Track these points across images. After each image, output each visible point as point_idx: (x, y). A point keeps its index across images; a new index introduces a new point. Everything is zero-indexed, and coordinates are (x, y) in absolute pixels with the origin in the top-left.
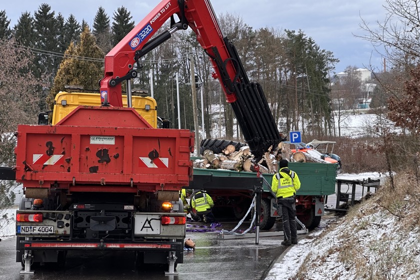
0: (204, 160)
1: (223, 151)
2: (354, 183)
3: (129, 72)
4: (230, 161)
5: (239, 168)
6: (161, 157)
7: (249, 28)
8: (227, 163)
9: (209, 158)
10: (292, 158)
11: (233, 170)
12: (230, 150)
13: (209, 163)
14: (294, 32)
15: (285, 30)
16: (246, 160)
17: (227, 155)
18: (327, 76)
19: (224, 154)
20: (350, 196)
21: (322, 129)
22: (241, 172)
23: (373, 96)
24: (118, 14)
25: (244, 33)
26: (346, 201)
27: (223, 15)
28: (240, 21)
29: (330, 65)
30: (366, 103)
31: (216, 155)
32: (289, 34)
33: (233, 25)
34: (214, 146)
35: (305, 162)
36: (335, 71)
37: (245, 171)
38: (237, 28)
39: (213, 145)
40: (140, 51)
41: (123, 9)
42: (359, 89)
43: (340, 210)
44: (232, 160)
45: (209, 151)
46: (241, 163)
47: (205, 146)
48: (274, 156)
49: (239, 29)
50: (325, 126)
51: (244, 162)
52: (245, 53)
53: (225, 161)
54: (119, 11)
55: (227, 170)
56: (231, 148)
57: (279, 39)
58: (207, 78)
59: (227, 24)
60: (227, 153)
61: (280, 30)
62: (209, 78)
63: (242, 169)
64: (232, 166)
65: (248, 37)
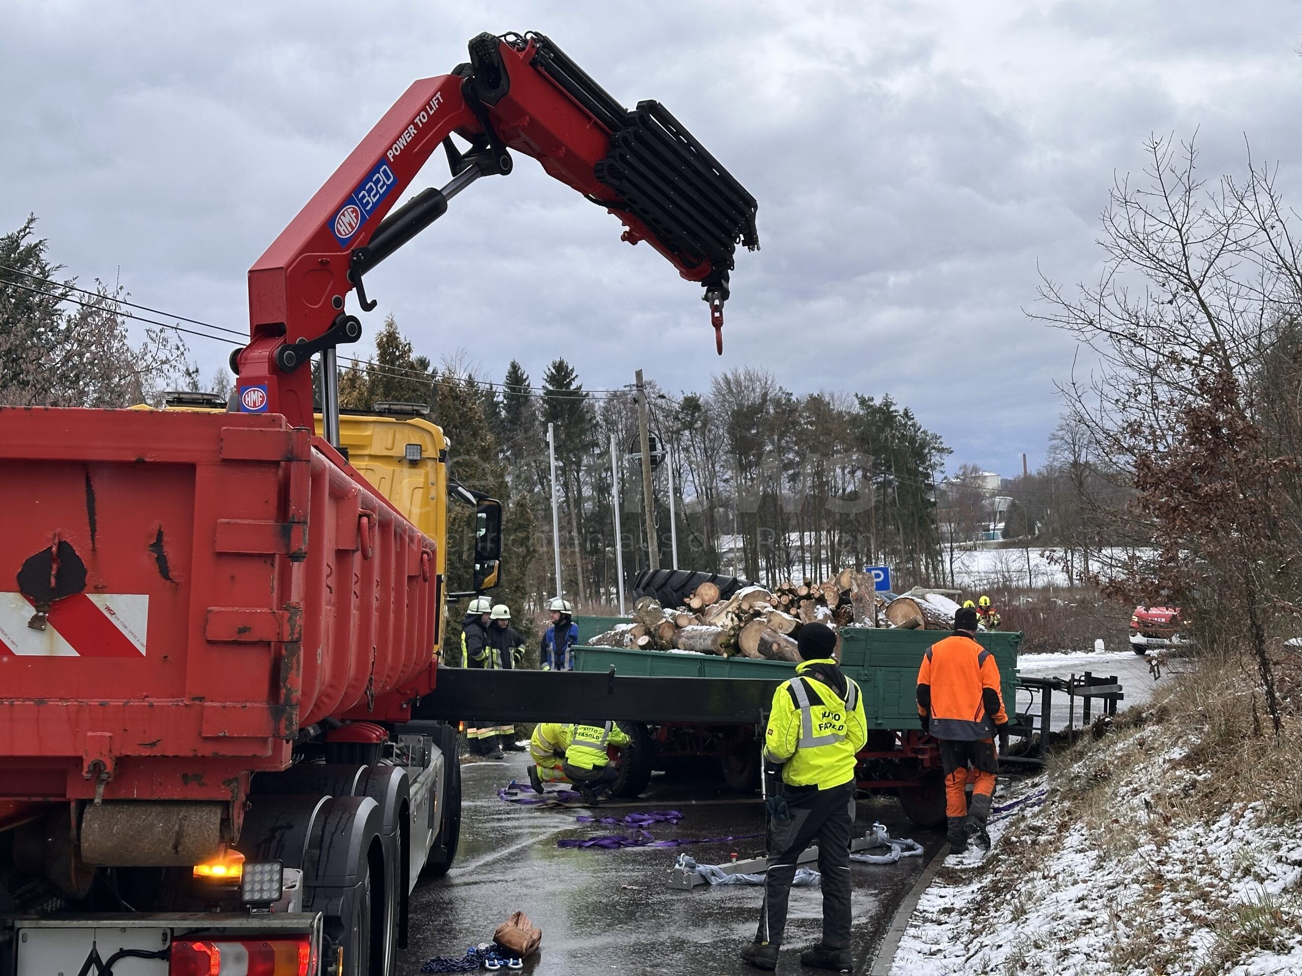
0: (635, 625)
1: (687, 600)
2: (1047, 686)
3: (334, 324)
4: (704, 628)
5: (727, 646)
6: (98, 590)
7: (788, 394)
8: (694, 633)
9: (647, 619)
10: (881, 616)
11: (711, 652)
12: (706, 598)
13: (648, 632)
14: (872, 399)
15: (857, 395)
16: (746, 622)
17: (695, 611)
18: (930, 481)
19: (690, 609)
20: (1037, 724)
21: (921, 573)
22: (732, 659)
23: (1009, 516)
24: (554, 371)
25: (777, 403)
26: (1026, 735)
27: (739, 372)
28: (769, 382)
29: (936, 458)
30: (994, 530)
31: (668, 611)
32: (863, 402)
33: (758, 390)
34: (668, 589)
35: (922, 628)
36: (943, 469)
37: (745, 656)
38: (765, 395)
39: (664, 584)
40: (364, 251)
41: (561, 363)
42: (982, 507)
43: (1011, 758)
44: (710, 625)
45: (648, 599)
46: (732, 632)
47: (644, 589)
48: (829, 612)
49: (768, 398)
50: (927, 568)
51: (740, 628)
52: (779, 440)
53: (691, 628)
54: (554, 368)
55: (693, 653)
56: (708, 591)
57: (841, 412)
58: (711, 483)
59: (747, 388)
60: (695, 603)
61: (844, 396)
62: (714, 484)
63: (736, 648)
64: (709, 641)
65: (784, 411)
